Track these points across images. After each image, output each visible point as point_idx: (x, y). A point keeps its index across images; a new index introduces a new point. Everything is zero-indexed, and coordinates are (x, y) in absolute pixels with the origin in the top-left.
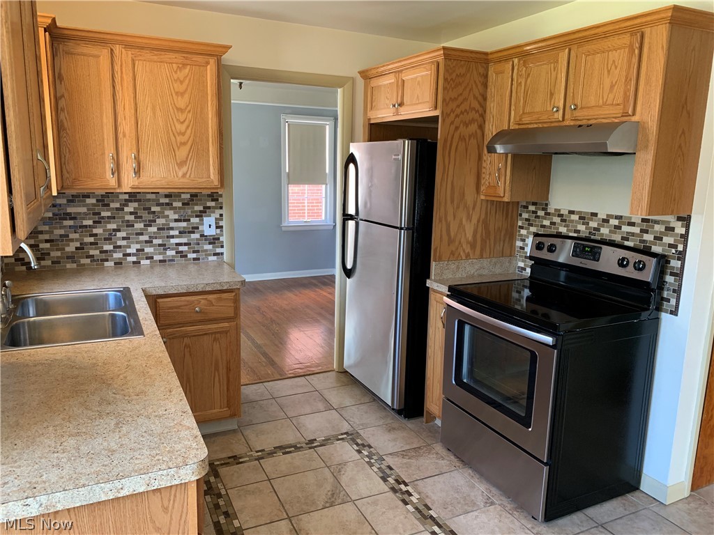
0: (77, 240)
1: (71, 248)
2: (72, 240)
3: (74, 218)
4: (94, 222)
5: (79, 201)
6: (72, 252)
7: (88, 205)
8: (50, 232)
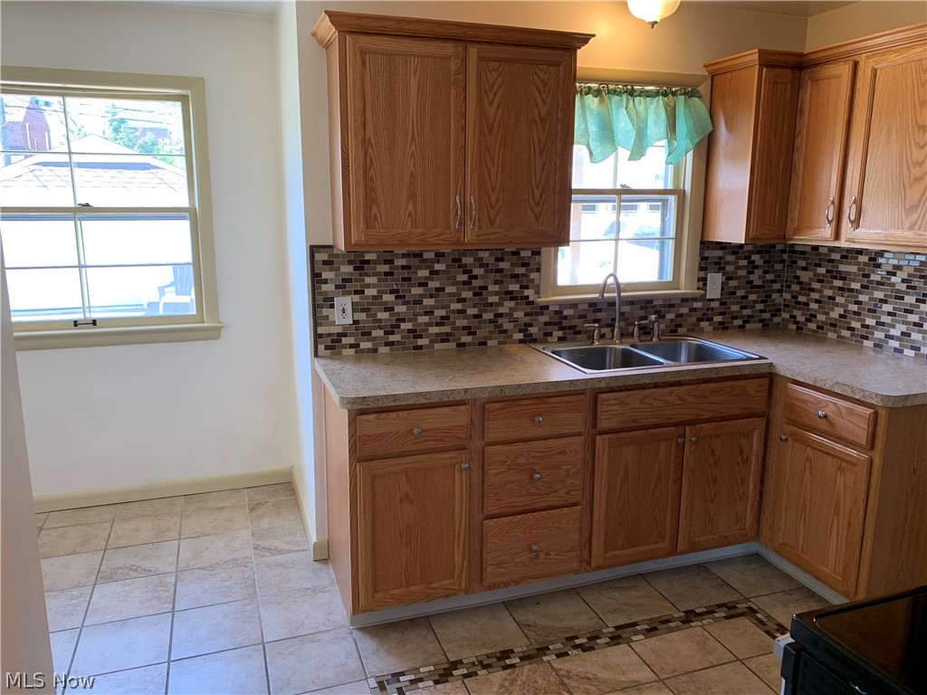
0: (842, 305)
1: (835, 314)
2: (837, 305)
3: (843, 279)
4: (862, 287)
5: (852, 258)
6: (835, 319)
7: (859, 263)
8: (820, 291)
